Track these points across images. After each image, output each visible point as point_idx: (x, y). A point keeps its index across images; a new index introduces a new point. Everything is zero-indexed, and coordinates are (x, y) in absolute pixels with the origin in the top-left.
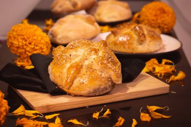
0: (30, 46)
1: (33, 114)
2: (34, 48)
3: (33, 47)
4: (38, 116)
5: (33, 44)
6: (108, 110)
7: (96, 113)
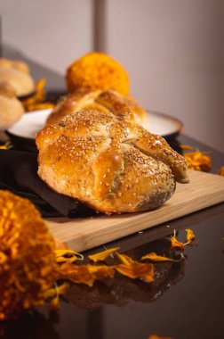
1: (64, 256)
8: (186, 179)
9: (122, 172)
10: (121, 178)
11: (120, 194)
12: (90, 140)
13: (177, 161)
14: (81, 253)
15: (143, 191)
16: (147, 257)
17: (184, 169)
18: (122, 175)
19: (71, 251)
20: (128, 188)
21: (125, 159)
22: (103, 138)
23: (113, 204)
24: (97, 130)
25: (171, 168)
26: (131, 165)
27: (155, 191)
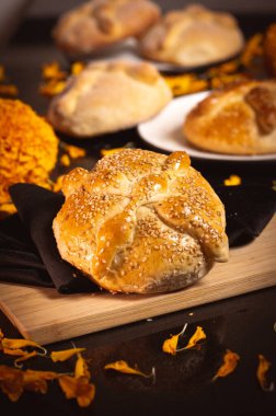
0: (7, 155)
1: (23, 349)
2: (17, 160)
3: (14, 157)
4: (34, 353)
5: (15, 149)
6: (199, 329)
7: (170, 338)
8: (222, 258)
9: (129, 245)
10: (126, 253)
11: (123, 273)
12: (104, 198)
13: (207, 236)
14: (45, 346)
15: (151, 272)
16: (111, 366)
17: (217, 246)
18: (129, 249)
19: (33, 344)
20: (133, 267)
21: (136, 229)
22: (119, 197)
23: (115, 282)
24: (115, 187)
25: (199, 243)
26: (141, 238)
27: (169, 272)
